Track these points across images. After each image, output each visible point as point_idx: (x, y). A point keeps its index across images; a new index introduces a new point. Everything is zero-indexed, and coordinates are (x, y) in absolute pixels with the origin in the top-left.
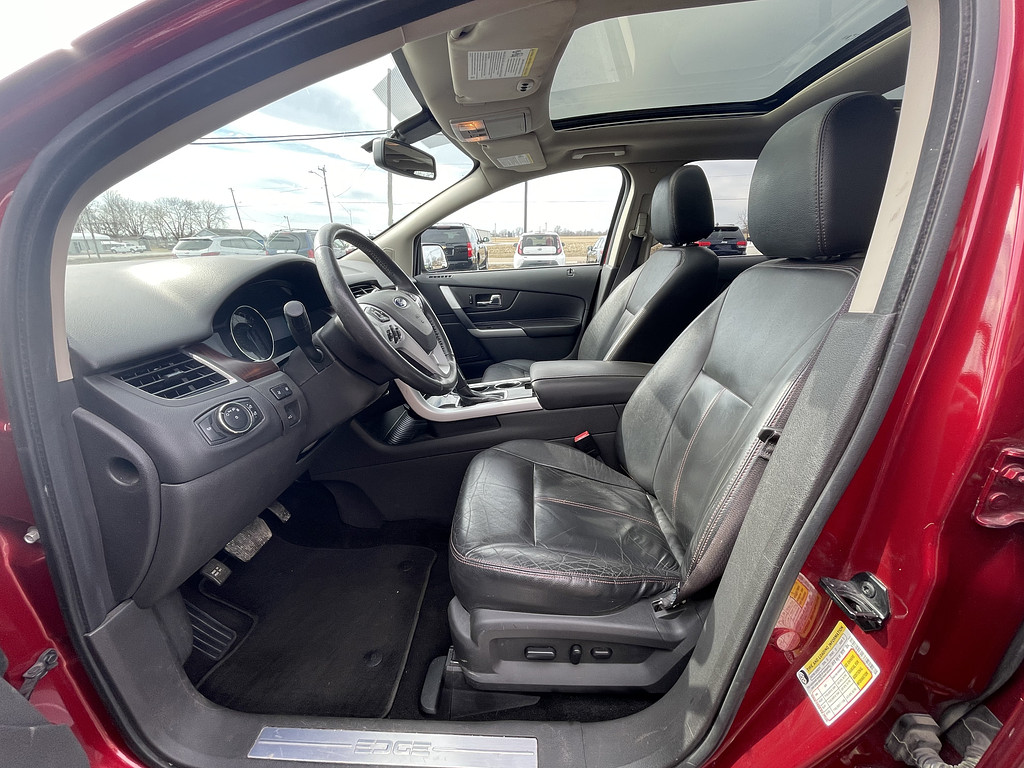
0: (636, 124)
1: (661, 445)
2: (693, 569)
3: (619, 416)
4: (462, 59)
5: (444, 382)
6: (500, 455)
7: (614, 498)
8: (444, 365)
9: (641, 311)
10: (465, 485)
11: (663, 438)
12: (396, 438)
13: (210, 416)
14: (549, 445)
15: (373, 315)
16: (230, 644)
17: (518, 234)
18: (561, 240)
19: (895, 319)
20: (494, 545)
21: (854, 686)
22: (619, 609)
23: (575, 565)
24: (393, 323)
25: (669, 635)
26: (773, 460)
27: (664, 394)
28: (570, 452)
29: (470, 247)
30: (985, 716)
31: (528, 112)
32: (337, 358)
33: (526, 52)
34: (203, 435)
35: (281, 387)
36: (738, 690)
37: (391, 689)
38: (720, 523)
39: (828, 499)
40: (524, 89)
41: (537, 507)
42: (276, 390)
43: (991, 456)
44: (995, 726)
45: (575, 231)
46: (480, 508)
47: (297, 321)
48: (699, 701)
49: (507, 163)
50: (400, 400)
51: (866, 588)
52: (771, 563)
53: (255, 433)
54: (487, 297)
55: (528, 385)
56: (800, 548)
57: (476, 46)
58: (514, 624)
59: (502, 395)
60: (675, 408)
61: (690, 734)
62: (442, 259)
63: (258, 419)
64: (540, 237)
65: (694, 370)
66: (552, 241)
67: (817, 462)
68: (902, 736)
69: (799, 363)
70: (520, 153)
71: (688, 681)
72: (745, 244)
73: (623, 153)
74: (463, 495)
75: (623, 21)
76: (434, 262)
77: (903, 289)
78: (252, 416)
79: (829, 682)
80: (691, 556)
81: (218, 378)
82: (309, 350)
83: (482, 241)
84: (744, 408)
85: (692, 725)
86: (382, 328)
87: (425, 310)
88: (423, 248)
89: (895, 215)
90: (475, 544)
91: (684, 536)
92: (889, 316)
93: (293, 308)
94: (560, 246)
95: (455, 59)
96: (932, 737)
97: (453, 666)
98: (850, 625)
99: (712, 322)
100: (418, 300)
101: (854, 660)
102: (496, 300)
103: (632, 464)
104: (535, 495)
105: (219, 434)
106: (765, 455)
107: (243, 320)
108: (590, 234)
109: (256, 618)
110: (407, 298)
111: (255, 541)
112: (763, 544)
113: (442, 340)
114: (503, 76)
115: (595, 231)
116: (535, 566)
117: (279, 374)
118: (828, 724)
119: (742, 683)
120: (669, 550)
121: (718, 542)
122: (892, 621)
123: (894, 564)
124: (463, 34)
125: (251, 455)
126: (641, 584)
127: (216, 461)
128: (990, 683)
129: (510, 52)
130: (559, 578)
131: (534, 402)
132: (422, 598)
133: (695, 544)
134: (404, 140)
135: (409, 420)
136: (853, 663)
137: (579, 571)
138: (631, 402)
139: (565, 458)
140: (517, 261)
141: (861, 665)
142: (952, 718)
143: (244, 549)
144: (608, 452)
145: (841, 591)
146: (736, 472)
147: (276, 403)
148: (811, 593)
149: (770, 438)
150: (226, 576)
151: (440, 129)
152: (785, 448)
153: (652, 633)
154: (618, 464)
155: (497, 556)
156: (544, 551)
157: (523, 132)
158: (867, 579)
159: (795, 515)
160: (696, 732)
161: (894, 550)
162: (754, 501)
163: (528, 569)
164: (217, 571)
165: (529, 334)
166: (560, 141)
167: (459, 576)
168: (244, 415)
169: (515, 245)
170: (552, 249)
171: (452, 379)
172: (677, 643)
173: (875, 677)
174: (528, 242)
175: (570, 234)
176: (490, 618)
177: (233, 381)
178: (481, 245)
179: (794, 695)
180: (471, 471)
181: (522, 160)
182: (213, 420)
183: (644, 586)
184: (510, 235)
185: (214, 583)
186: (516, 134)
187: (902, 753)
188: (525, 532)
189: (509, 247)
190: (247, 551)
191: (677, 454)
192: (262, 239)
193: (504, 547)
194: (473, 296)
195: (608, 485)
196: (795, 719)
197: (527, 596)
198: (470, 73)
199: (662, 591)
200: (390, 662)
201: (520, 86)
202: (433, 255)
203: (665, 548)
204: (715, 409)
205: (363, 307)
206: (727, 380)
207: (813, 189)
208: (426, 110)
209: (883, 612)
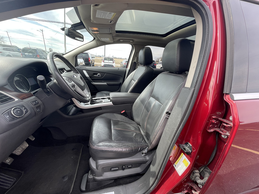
0: (135, 35)
1: (142, 114)
2: (151, 144)
3: (132, 106)
4: (95, 12)
5: (88, 99)
6: (102, 117)
7: (131, 127)
8: (87, 94)
9: (137, 81)
10: (93, 127)
11: (142, 112)
12: (71, 114)
13: (8, 112)
14: (115, 115)
15: (66, 80)
16: (13, 183)
17: (103, 57)
18: (114, 59)
19: (194, 89)
20: (102, 143)
21: (185, 166)
22: (134, 155)
23: (124, 146)
24: (73, 82)
25: (145, 160)
26: (169, 118)
27: (142, 101)
28: (120, 116)
29: (89, 59)
30: (207, 169)
31: (111, 28)
32: (54, 92)
33: (113, 14)
34: (6, 119)
35: (35, 101)
36: (162, 171)
37: (71, 186)
38: (157, 133)
39: (181, 128)
40: (111, 22)
41: (112, 131)
42: (33, 102)
43: (210, 118)
44: (209, 170)
45: (117, 57)
46: (97, 132)
47: (42, 82)
48: (153, 174)
49: (103, 39)
50: (72, 103)
51: (188, 146)
52: (170, 142)
53: (25, 117)
54: (97, 74)
55: (109, 99)
56: (176, 139)
57: (99, 9)
58: (108, 163)
59: (102, 101)
60: (145, 105)
61: (151, 183)
62: (83, 62)
63: (26, 112)
64: (109, 58)
65: (149, 96)
66: (112, 59)
67: (179, 120)
68: (193, 175)
69: (173, 96)
70: (107, 38)
71: (150, 170)
72: (156, 65)
73: (132, 41)
74: (92, 129)
75: (133, 11)
76: (81, 63)
77: (196, 83)
78: (24, 111)
79: (180, 166)
80: (151, 141)
81: (11, 99)
82: (45, 90)
83: (93, 58)
84: (161, 105)
85: (152, 180)
86: (70, 84)
87: (81, 78)
88: (78, 59)
89: (194, 67)
90: (97, 143)
91: (148, 136)
92: (193, 89)
93: (40, 78)
94: (114, 61)
95: (93, 11)
96: (198, 174)
97: (91, 177)
98: (184, 153)
99: (153, 85)
100: (79, 75)
101: (185, 161)
102: (99, 75)
103: (135, 118)
104: (112, 128)
105: (12, 118)
106: (167, 117)
107: (18, 79)
108: (121, 59)
109: (23, 172)
110: (76, 75)
111: (22, 148)
112: (168, 138)
113: (86, 87)
114: (105, 18)
115: (122, 58)
116: (114, 147)
117: (34, 97)
118: (180, 175)
119: (163, 169)
120: (144, 139)
121: (157, 137)
122: (192, 152)
123: (193, 140)
124: (96, 5)
125: (24, 123)
126: (139, 148)
127: (10, 127)
128: (208, 162)
129: (109, 13)
130: (120, 150)
131: (111, 103)
132: (80, 158)
133: (152, 137)
134: (74, 29)
135: (74, 108)
136: (185, 162)
137: (125, 147)
138: (135, 103)
139: (119, 117)
140: (103, 64)
141: (186, 162)
142: (202, 170)
143: (18, 152)
144: (129, 115)
145: (183, 147)
146: (161, 121)
147: (33, 106)
148: (176, 147)
149: (168, 113)
150: (12, 161)
151: (85, 28)
152: (172, 116)
153: (142, 160)
154: (132, 119)
155: (103, 146)
156: (116, 143)
157: (109, 33)
158: (188, 144)
159: (175, 131)
160: (153, 182)
161: (193, 137)
162: (165, 128)
163: (112, 148)
164: (9, 160)
165: (108, 85)
166: (117, 36)
167: (93, 152)
168: (22, 111)
169: (102, 60)
170: (112, 62)
171: (90, 98)
172: (147, 161)
173: (189, 164)
174: (105, 59)
175: (116, 58)
176: (101, 162)
177: (16, 100)
178: (92, 59)
179: (173, 170)
180: (94, 123)
181: (108, 40)
182: (9, 113)
183: (140, 148)
184: (100, 57)
185: (7, 164)
186: (107, 33)
187: (193, 179)
188: (110, 138)
189: (100, 60)
190: (19, 152)
191: (146, 116)
192: (19, 49)
193: (105, 143)
194: (93, 74)
195: (130, 124)
196: (173, 175)
197: (111, 155)
198: (97, 15)
199: (144, 149)
200: (70, 178)
201: (109, 21)
202: (80, 61)
203: (143, 138)
204: (154, 105)
205: (64, 77)
206: (157, 99)
207: (176, 58)
208: (81, 22)
209: (191, 151)
